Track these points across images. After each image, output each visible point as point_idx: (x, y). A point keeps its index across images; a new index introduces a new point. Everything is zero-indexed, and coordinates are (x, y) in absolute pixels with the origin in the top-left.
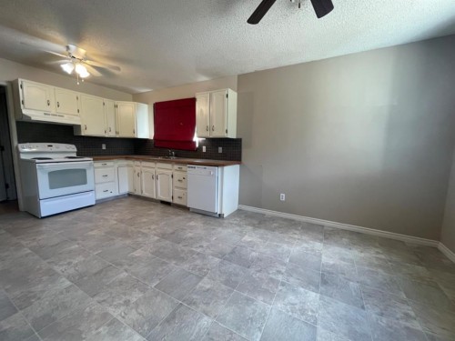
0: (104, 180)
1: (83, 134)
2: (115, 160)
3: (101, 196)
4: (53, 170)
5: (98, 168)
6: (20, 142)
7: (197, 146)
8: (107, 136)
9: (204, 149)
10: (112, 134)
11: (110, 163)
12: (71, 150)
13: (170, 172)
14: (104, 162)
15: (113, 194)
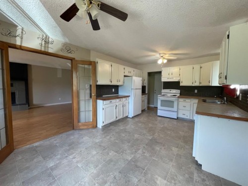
0: (184, 108)
1: (180, 85)
2: (192, 99)
4: (162, 100)
5: (181, 102)
8: (193, 85)
9: (240, 97)
10: (197, 84)
11: (188, 100)
14: (184, 99)
15: (188, 118)
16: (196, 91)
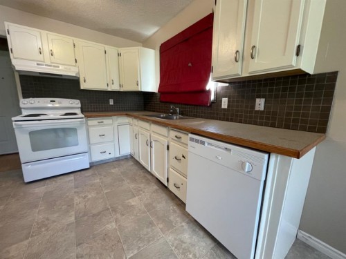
0: (101, 139)
1: (82, 88)
2: (115, 118)
3: (97, 157)
4: (35, 129)
5: (94, 126)
6: (24, 97)
7: (212, 98)
8: (109, 89)
9: (225, 103)
10: (115, 87)
11: (107, 121)
12: (74, 105)
13: (165, 141)
14: (100, 120)
15: (112, 156)
16: (111, 102)
